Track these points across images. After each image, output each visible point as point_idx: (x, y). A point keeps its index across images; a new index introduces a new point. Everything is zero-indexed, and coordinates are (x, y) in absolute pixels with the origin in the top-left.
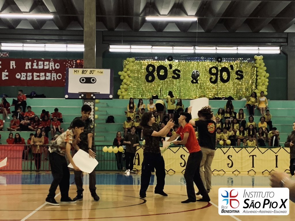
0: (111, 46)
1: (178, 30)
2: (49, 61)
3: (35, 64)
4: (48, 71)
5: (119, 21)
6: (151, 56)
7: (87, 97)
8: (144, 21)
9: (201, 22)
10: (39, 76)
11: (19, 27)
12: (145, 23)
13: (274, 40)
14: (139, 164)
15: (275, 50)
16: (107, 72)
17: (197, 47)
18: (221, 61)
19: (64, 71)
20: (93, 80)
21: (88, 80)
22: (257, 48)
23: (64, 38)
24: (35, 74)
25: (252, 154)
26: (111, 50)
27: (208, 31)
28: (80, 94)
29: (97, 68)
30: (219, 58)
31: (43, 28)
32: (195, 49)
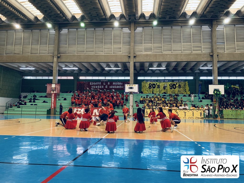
0: (138, 77)
1: (159, 72)
2: (120, 82)
3: (115, 83)
4: (119, 85)
5: (141, 70)
6: (151, 80)
7: (131, 93)
8: (149, 69)
9: (167, 69)
10: (116, 87)
11: (110, 72)
12: (149, 70)
13: (191, 75)
14: (147, 115)
15: (191, 78)
16: (137, 85)
17: (165, 77)
18: (173, 82)
19: (123, 85)
20: (133, 88)
21: (131, 88)
22: (185, 77)
23: (124, 75)
24: (115, 86)
25: (185, 112)
26: (138, 79)
27: (169, 72)
28: (129, 92)
29: (134, 84)
30: (173, 81)
31: (118, 72)
32: (165, 78)
